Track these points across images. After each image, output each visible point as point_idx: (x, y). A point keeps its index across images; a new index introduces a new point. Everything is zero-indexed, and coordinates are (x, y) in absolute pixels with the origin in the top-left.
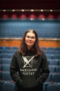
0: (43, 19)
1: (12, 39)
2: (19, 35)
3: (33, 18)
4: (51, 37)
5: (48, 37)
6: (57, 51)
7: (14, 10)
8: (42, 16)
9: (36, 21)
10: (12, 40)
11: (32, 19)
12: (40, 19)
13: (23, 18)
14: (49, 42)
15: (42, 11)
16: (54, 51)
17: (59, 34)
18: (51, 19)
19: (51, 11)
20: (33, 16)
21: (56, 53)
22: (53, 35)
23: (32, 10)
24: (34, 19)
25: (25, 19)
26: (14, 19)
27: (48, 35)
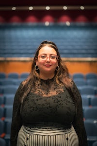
0: (68, 23)
1: (9, 59)
2: (22, 52)
3: (49, 21)
4: (80, 55)
5: (75, 54)
6: (89, 81)
7: (14, 9)
8: (65, 18)
9: (55, 27)
10: (8, 61)
11: (47, 24)
12: (62, 24)
13: (32, 21)
14: (75, 64)
15: (65, 8)
16: (84, 80)
17: (95, 50)
18: (82, 23)
19: (82, 8)
20: (48, 18)
21: (87, 84)
22: (84, 51)
23: (48, 8)
24: (52, 24)
25: (35, 24)
26: (14, 24)
27: (75, 51)
